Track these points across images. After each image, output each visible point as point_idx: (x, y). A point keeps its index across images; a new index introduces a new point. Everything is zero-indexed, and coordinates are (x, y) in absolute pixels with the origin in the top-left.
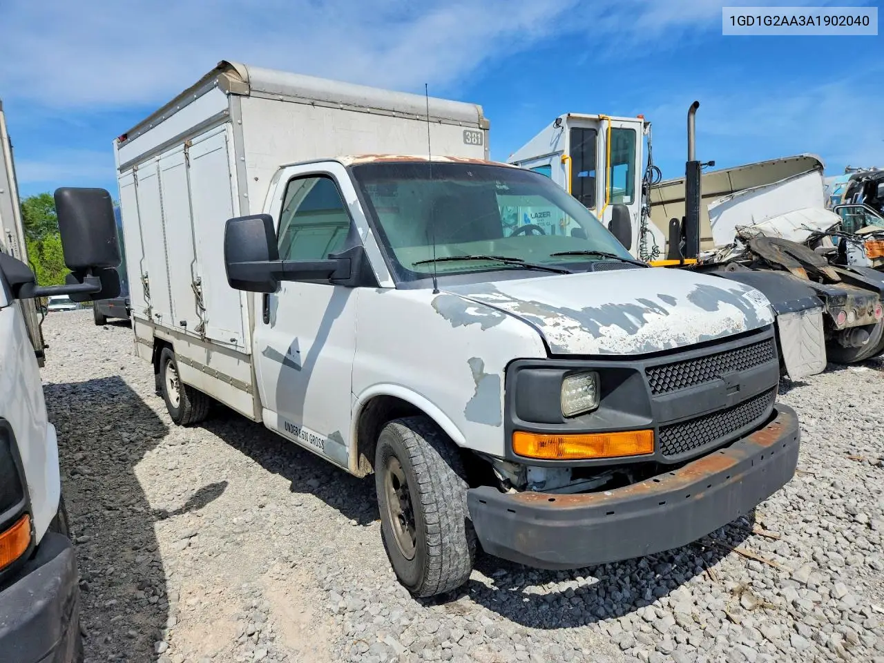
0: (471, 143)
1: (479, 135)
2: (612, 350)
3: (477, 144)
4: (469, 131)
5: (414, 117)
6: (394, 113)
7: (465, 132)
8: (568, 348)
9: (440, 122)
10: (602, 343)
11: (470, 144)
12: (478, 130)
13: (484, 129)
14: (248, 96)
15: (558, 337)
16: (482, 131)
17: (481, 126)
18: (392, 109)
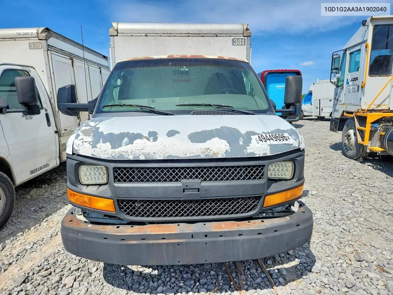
0: (238, 45)
1: (243, 40)
2: (98, 155)
3: (242, 45)
4: (236, 39)
5: (201, 35)
6: (188, 35)
7: (233, 40)
8: (79, 152)
9: (217, 36)
10: (94, 151)
11: (236, 45)
12: (243, 37)
13: (247, 37)
14: (117, 35)
15: (77, 145)
16: (246, 38)
17: (244, 35)
18: (188, 33)
